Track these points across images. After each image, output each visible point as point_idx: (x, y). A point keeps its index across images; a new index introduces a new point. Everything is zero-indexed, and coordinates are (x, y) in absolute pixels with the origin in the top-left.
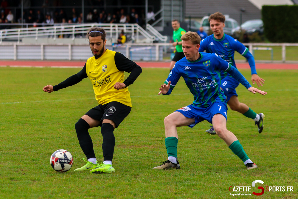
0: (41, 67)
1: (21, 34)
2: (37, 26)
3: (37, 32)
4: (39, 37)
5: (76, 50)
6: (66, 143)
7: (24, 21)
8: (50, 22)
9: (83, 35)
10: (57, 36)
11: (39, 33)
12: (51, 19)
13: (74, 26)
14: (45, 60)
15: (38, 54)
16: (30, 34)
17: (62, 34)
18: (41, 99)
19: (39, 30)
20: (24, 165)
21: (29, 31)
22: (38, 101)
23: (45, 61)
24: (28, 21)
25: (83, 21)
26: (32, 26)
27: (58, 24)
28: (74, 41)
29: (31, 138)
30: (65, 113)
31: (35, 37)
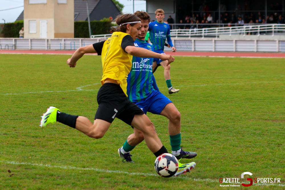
0: (233, 57)
1: (218, 32)
2: (231, 26)
3: (231, 30)
4: (232, 34)
5: (260, 44)
6: (232, 118)
7: (221, 21)
8: (241, 23)
9: (266, 32)
10: (246, 33)
11: (232, 31)
12: (241, 20)
13: (259, 26)
14: (236, 51)
15: (231, 47)
16: (226, 31)
17: (250, 31)
18: (223, 83)
19: (232, 29)
20: (194, 136)
21: (225, 29)
22: (220, 84)
23: (237, 53)
24: (224, 22)
25: (266, 22)
26: (227, 26)
27: (247, 24)
28: (259, 37)
29: (206, 114)
30: (238, 94)
31: (229, 34)
